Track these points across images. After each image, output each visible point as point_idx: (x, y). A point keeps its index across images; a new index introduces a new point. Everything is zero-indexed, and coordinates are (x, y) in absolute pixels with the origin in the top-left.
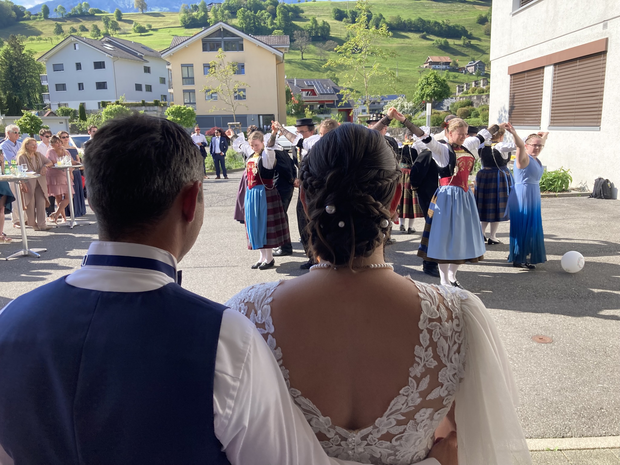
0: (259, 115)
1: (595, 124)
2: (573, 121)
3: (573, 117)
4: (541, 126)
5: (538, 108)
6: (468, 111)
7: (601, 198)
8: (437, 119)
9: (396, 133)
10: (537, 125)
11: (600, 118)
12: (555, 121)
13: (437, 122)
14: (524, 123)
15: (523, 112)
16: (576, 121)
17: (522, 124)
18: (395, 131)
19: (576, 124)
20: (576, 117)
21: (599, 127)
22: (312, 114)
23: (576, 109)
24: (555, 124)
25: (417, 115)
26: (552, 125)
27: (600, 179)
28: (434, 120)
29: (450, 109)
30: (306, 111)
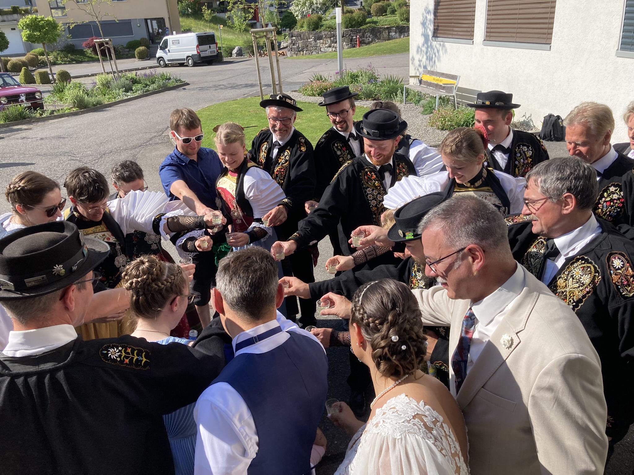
0: (146, 20)
1: (544, 41)
2: (514, 35)
3: (515, 30)
4: (474, 40)
5: (470, 16)
6: (383, 7)
7: (551, 140)
8: (350, 19)
9: (305, 38)
10: (469, 38)
11: (551, 34)
12: (492, 34)
13: (350, 23)
14: (452, 35)
15: (451, 20)
16: (518, 35)
17: (451, 36)
18: (303, 36)
19: (518, 40)
20: (519, 30)
21: (549, 46)
22: (210, 14)
23: (519, 19)
24: (492, 39)
25: (328, 13)
26: (488, 39)
27: (551, 116)
28: (347, 21)
29: (363, 4)
30: (203, 10)
